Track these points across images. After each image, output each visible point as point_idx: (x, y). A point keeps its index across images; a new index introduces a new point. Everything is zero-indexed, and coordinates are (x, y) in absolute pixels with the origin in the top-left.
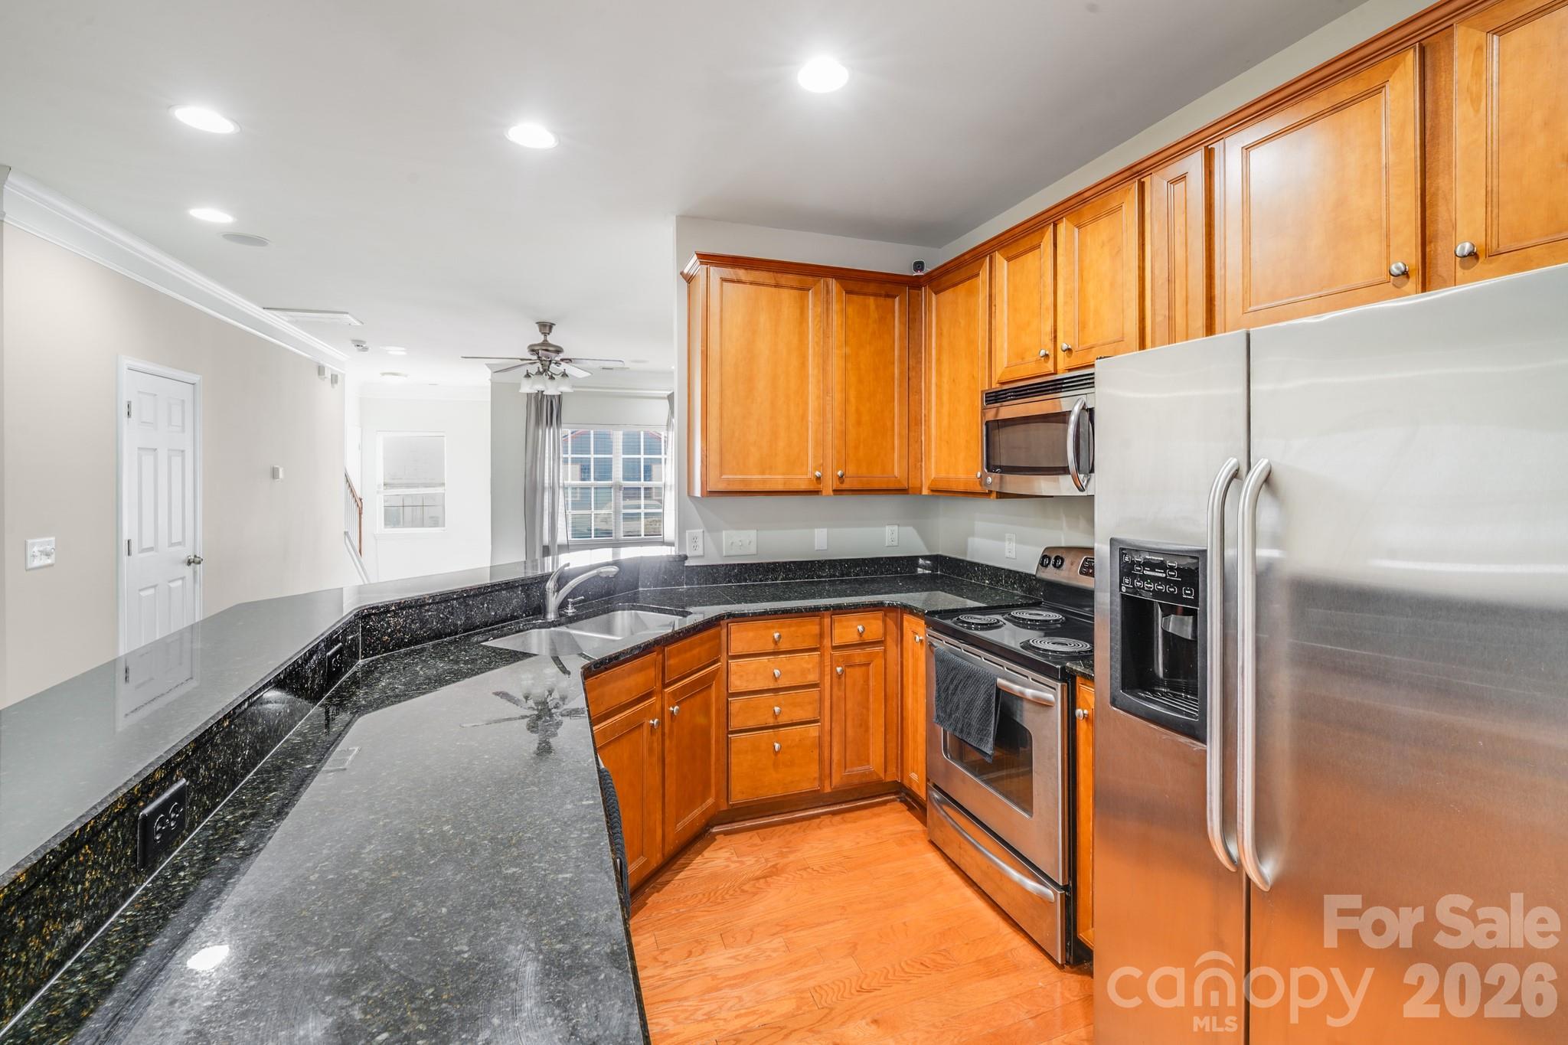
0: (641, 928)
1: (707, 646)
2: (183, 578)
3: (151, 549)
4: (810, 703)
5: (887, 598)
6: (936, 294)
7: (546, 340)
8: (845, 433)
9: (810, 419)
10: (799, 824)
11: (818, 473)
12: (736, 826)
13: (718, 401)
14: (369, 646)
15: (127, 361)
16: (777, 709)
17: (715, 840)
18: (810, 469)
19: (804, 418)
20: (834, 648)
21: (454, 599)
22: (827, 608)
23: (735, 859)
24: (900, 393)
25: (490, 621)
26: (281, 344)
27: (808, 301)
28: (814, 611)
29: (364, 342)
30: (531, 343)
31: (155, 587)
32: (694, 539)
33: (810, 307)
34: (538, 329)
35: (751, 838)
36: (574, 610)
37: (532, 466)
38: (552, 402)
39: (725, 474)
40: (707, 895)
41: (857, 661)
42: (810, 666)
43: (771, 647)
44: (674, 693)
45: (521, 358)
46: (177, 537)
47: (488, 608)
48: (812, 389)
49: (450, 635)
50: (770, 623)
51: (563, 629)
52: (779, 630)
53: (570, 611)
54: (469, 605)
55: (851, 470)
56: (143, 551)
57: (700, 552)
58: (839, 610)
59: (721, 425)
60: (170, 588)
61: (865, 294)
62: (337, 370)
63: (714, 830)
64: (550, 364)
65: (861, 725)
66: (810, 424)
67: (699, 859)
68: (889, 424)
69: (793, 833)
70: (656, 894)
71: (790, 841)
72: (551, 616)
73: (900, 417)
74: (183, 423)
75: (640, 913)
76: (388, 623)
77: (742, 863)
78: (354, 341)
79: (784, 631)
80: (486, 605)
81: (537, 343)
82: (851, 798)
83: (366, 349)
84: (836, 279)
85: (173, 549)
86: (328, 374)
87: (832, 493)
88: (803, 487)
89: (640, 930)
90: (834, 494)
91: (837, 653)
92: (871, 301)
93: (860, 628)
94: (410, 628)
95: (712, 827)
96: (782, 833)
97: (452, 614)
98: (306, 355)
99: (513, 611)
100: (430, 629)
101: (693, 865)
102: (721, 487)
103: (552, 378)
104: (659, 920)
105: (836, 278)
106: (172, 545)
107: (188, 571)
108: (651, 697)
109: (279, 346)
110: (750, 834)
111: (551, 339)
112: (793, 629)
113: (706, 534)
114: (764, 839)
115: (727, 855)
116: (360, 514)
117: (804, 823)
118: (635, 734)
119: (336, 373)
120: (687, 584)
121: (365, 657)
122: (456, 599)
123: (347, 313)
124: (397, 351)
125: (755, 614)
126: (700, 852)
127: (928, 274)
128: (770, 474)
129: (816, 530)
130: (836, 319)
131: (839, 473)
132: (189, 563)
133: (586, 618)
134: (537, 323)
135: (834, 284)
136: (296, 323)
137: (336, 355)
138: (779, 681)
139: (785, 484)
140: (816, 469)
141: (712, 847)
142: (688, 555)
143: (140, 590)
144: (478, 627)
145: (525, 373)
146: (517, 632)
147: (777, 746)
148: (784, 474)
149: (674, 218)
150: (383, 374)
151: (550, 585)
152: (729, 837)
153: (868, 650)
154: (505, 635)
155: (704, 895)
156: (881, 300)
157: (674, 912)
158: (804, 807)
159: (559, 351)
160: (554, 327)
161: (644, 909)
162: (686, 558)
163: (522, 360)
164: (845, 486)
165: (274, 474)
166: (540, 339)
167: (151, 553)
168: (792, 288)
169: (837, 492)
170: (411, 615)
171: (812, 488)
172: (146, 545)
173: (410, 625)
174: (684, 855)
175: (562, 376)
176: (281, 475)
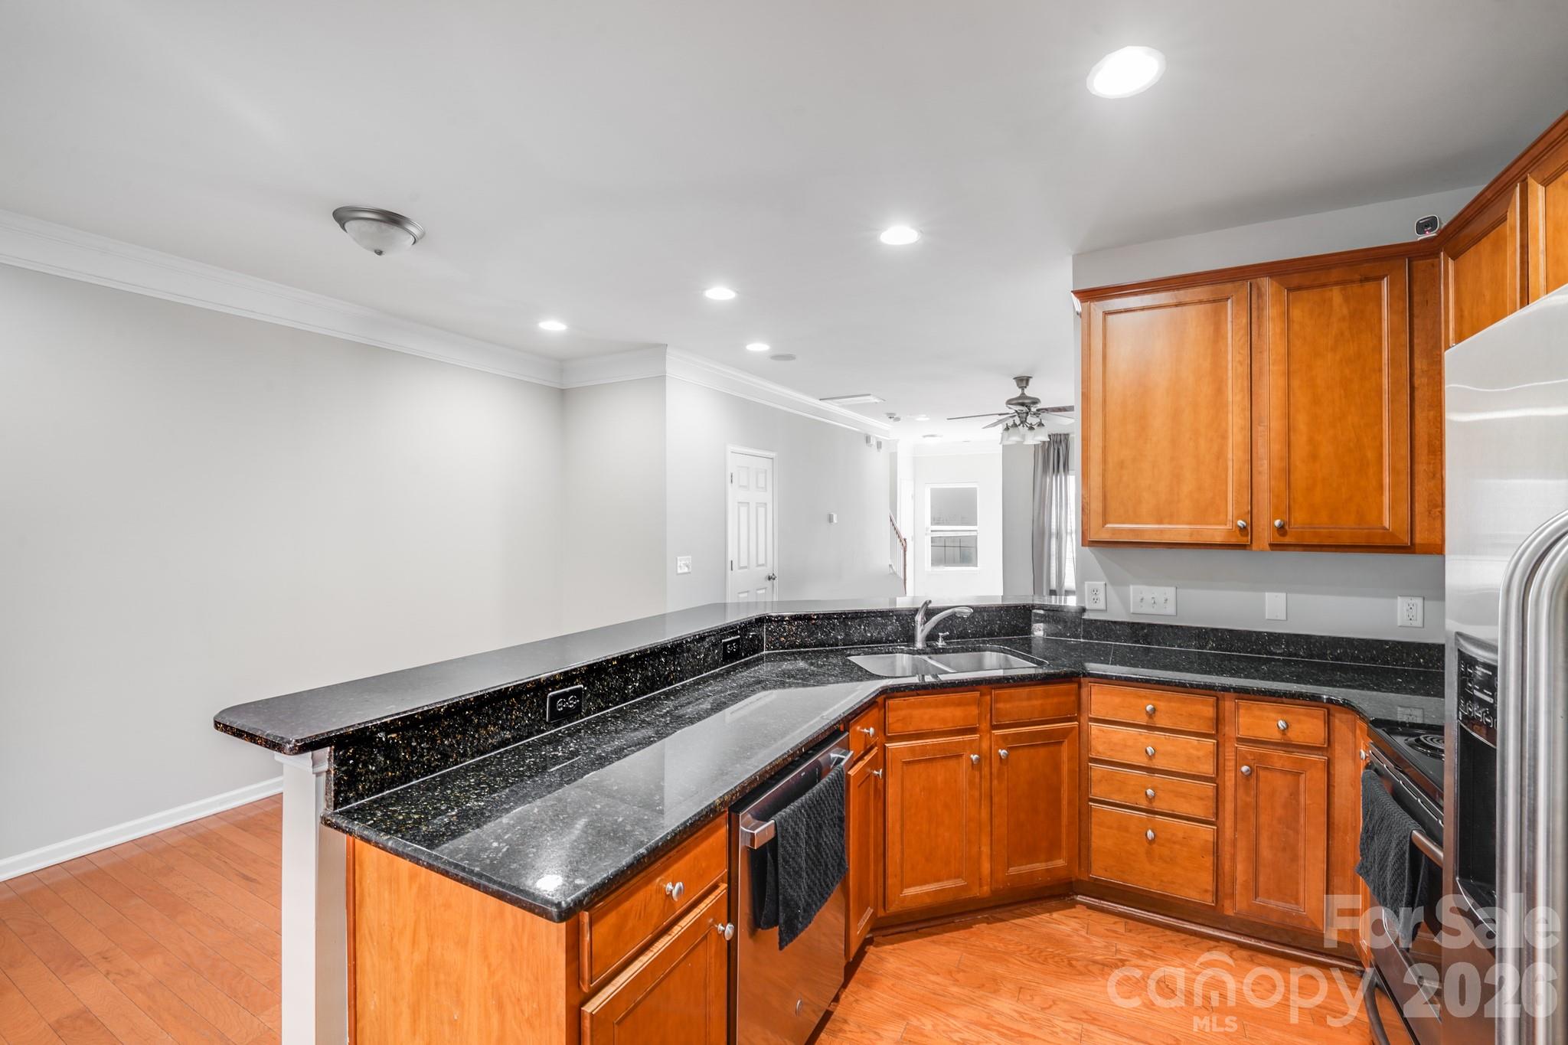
0: (954, 943)
1: (1055, 700)
2: (765, 588)
3: (745, 567)
4: (1201, 799)
5: (1326, 692)
6: (1454, 259)
7: (1023, 394)
8: (1288, 471)
9: (1230, 456)
10: (1183, 936)
11: (1240, 523)
12: (1105, 904)
13: (1101, 444)
14: (771, 642)
15: (730, 448)
16: (1150, 792)
17: (1075, 907)
18: (1230, 517)
19: (1220, 455)
20: (1240, 740)
21: (835, 618)
22: (1225, 689)
23: (1083, 933)
24: (1392, 412)
25: (867, 640)
26: (836, 423)
27: (1226, 313)
28: (1209, 688)
29: (894, 414)
30: (1006, 400)
31: (748, 592)
32: (1095, 591)
33: (1229, 318)
34: (1015, 383)
35: (1115, 923)
36: (944, 643)
37: (1039, 513)
38: (1058, 450)
39: (1110, 523)
40: (1031, 949)
41: (1278, 766)
42: (1200, 754)
43: (1143, 720)
44: (1005, 737)
45: (1000, 413)
46: (761, 561)
47: (864, 629)
48: (1235, 421)
49: (832, 645)
50: (1143, 692)
51: (925, 657)
52: (1153, 702)
53: (940, 644)
54: (848, 625)
55: (1299, 517)
56: (741, 568)
57: (1101, 605)
58: (1242, 693)
59: (1104, 471)
60: (757, 594)
61: (1324, 285)
62: (881, 437)
63: (1079, 898)
64: (1027, 415)
65: (1284, 849)
66: (1230, 464)
67: (1045, 916)
68: (1370, 455)
69: (1172, 941)
70: (985, 925)
71: (1161, 947)
72: (919, 645)
73: (1394, 442)
74: (766, 485)
75: (961, 931)
76: (784, 628)
77: (1089, 940)
78: (888, 414)
79: (1162, 705)
80: (863, 627)
81: (1014, 397)
82: (1276, 940)
83: (898, 419)
84: (1271, 277)
85: (759, 568)
86: (873, 442)
87: (1268, 547)
88: (1218, 540)
89: (952, 944)
90: (1272, 550)
91: (1243, 748)
92: (1336, 295)
93: (1281, 724)
94: (800, 635)
95: (1077, 894)
96: (1156, 935)
97: (834, 630)
98: (857, 429)
99: (888, 635)
100: (816, 638)
101: (1036, 919)
102: (1105, 536)
103: (1031, 428)
104: (974, 945)
105: (1271, 275)
106: (758, 566)
107: (769, 583)
108: (976, 734)
109: (835, 425)
110: (1116, 919)
111: (1028, 392)
112: (1173, 704)
113: (1109, 587)
114: (1130, 931)
115: (1077, 926)
116: (905, 551)
117: (1192, 937)
118: (952, 763)
119: (879, 440)
120: (1084, 638)
121: (768, 650)
122: (837, 618)
123: (869, 395)
124: (922, 418)
125: (1118, 678)
126: (1050, 911)
127: (1442, 233)
128: (1169, 523)
129: (1267, 594)
130: (1271, 329)
131: (1277, 523)
132: (769, 578)
133: (953, 652)
134: (1014, 379)
135: (1267, 284)
136: (843, 406)
137: (880, 427)
138: (1154, 761)
139: (1191, 535)
140: (1238, 518)
141: (1067, 912)
142: (1087, 607)
143: (739, 593)
144: (855, 643)
145: (1005, 427)
146: (886, 653)
147: (1150, 834)
148: (1190, 523)
149: (1071, 258)
150: (924, 437)
151: (919, 618)
152: (1090, 912)
153: (1298, 755)
154: (875, 653)
155: (1029, 948)
156: (1355, 289)
157: (991, 946)
158: (1200, 921)
159: (1035, 401)
160: (1031, 380)
161: (967, 931)
162: (1084, 610)
163: (1000, 415)
164: (1287, 540)
165: (830, 519)
166: (1018, 392)
167: (746, 570)
168: (1201, 302)
169: (1275, 546)
170: (802, 625)
171: (1233, 541)
172: (744, 563)
173: (801, 633)
174: (1032, 906)
175: (1039, 426)
176: (835, 521)
